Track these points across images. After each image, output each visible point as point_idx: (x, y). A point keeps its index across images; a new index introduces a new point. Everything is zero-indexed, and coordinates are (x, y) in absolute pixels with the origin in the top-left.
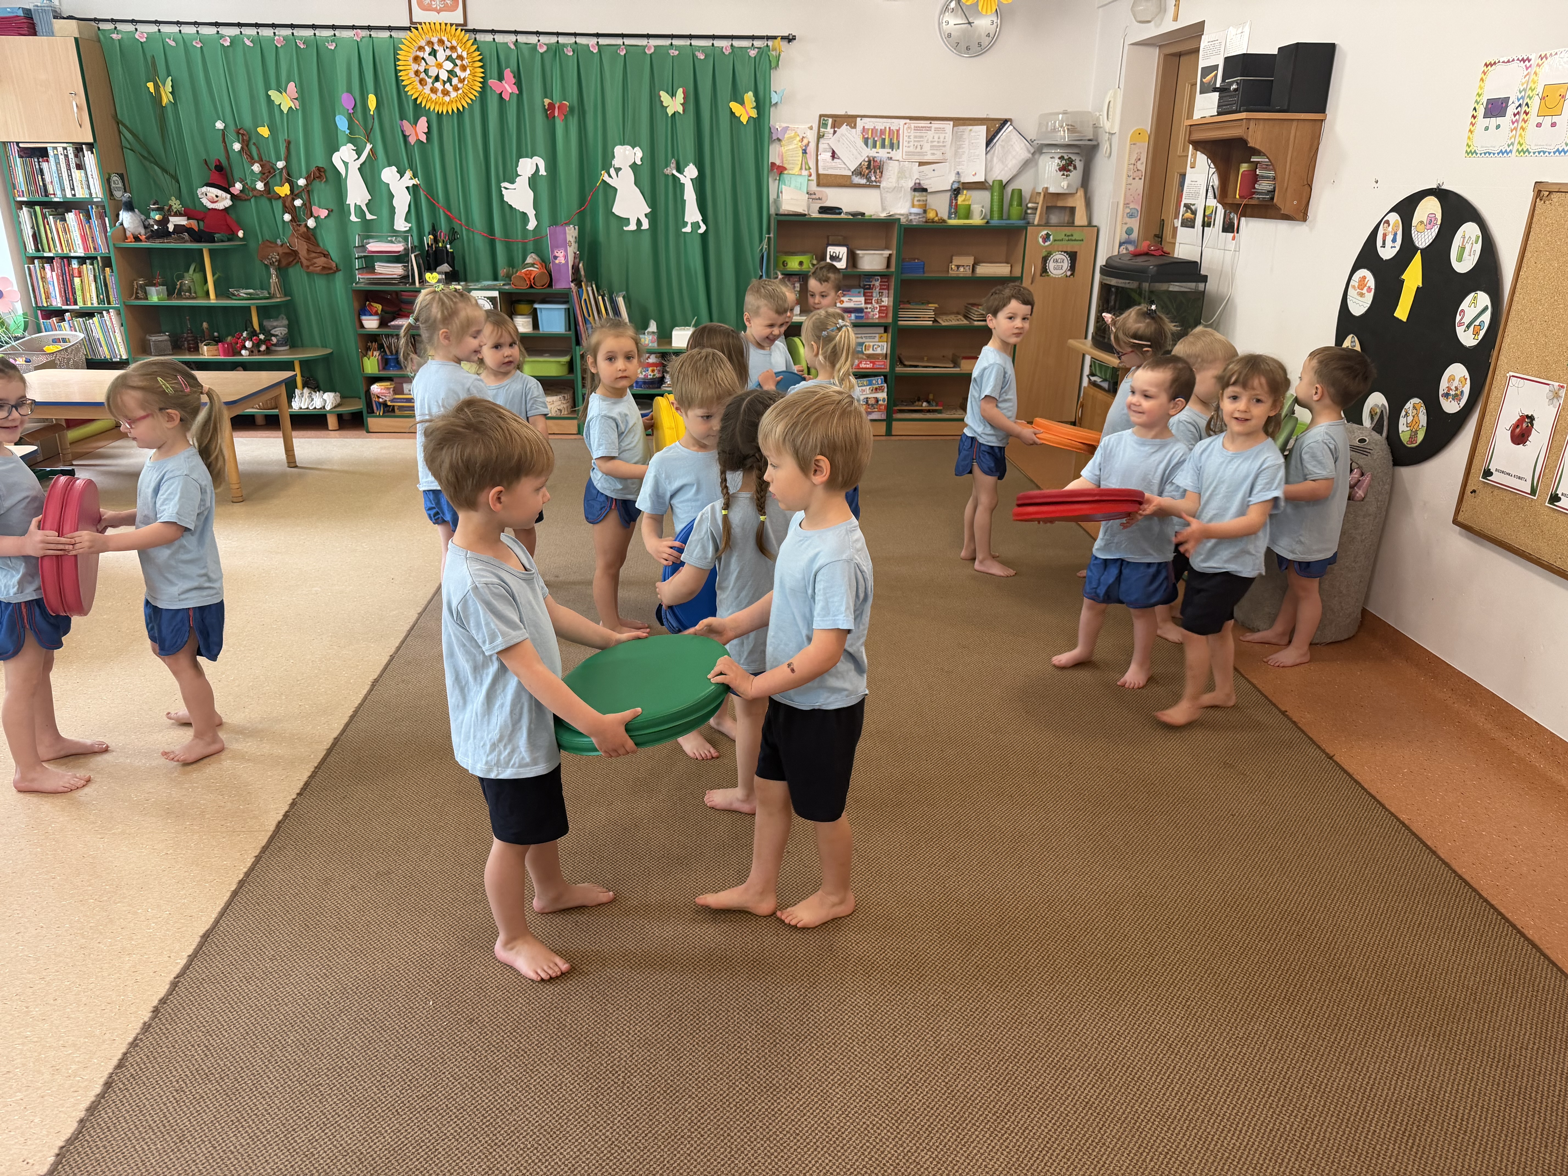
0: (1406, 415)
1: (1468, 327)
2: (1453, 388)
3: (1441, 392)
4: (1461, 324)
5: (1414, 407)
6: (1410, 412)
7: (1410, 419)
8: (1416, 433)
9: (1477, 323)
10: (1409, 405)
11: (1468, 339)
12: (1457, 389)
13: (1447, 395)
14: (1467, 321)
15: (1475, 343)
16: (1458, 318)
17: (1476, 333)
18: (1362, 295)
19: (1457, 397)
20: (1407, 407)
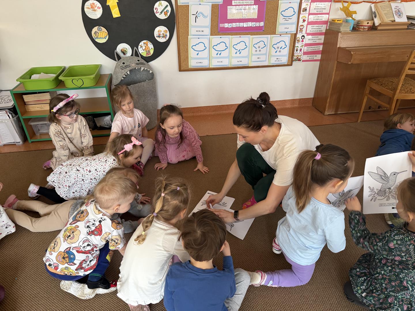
0: (141, 47)
1: (161, 13)
2: (161, 34)
3: (155, 36)
4: (157, 12)
5: (144, 43)
6: (143, 45)
7: (144, 48)
8: (149, 51)
9: (165, 11)
10: (142, 43)
11: (162, 17)
12: (163, 34)
13: (159, 37)
14: (160, 10)
15: (167, 17)
16: (155, 11)
17: (166, 14)
18: (95, 10)
19: (164, 36)
20: (140, 44)
